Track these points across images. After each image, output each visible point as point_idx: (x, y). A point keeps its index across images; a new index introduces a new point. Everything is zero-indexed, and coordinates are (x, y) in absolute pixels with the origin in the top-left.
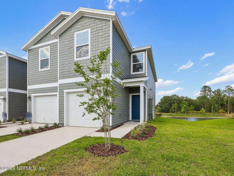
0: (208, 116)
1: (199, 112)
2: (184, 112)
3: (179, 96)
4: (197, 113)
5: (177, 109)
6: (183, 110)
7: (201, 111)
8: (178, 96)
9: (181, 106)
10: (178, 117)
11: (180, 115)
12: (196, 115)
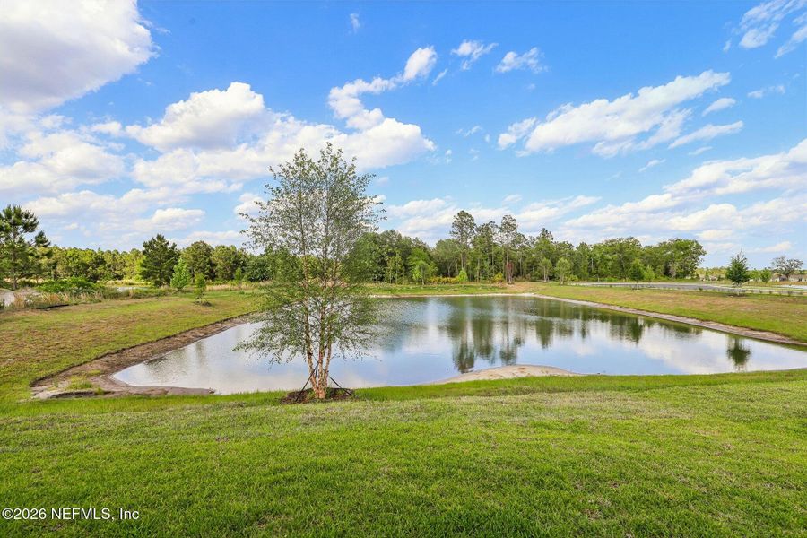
0: (474, 291)
1: (453, 279)
2: (420, 281)
3: (403, 236)
4: (447, 282)
5: (401, 271)
6: (416, 274)
7: (457, 278)
8: (400, 236)
9: (410, 263)
10: (407, 295)
11: (411, 291)
12: (448, 288)
